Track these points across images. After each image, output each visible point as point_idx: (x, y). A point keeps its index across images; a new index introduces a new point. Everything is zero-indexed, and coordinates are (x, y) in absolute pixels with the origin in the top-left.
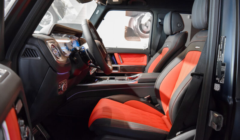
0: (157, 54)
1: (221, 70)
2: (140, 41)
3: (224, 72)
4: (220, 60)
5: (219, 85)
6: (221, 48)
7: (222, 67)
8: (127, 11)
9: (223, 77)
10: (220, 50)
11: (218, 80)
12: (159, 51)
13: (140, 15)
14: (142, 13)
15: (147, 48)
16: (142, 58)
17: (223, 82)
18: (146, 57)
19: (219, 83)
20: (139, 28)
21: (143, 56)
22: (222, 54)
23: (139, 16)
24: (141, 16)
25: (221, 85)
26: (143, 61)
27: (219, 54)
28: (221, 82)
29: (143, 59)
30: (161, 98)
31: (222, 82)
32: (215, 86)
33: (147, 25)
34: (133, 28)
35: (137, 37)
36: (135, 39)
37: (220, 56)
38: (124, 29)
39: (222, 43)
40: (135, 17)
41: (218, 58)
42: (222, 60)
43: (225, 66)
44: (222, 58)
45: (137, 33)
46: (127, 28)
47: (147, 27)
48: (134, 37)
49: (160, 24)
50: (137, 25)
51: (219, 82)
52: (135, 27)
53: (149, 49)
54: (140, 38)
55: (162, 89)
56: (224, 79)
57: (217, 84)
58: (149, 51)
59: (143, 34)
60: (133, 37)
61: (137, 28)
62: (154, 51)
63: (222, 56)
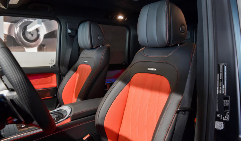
0: (71, 72)
1: (223, 105)
2: (24, 51)
3: (228, 106)
4: (220, 92)
5: (223, 123)
6: (221, 78)
7: (225, 101)
8: (5, 17)
9: (227, 113)
10: (220, 81)
11: (220, 117)
12: (73, 68)
13: (22, 20)
14: (25, 19)
15: (53, 64)
16: (50, 78)
17: (228, 119)
18: (54, 77)
19: (222, 121)
20: (22, 37)
21: (51, 76)
22: (223, 86)
23: (20, 22)
24: (24, 22)
25: (225, 122)
26: (51, 82)
27: (218, 85)
28: (224, 119)
29: (52, 79)
30: (108, 135)
31: (226, 119)
32: (216, 124)
33: (32, 33)
34: (14, 37)
35: (20, 47)
36: (18, 49)
37: (221, 87)
38: (3, 37)
39: (221, 71)
40: (16, 23)
41: (218, 90)
42: (223, 93)
43: (228, 100)
44: (223, 90)
45: (20, 42)
46: (6, 36)
47: (32, 35)
48: (16, 47)
49: (69, 35)
50: (19, 32)
51: (221, 119)
53: (57, 65)
54: (25, 48)
55: (108, 124)
56: (228, 116)
57: (218, 122)
58: (58, 69)
59: (27, 43)
61: (20, 36)
62: (66, 69)
63: (223, 88)
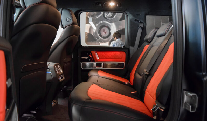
13: (99, 22)
33: (105, 31)
34: (93, 34)
36: (95, 44)
46: (87, 34)
47: (105, 33)
50: (96, 31)
52: (95, 33)
54: (100, 43)
60: (93, 42)
61: (97, 34)
